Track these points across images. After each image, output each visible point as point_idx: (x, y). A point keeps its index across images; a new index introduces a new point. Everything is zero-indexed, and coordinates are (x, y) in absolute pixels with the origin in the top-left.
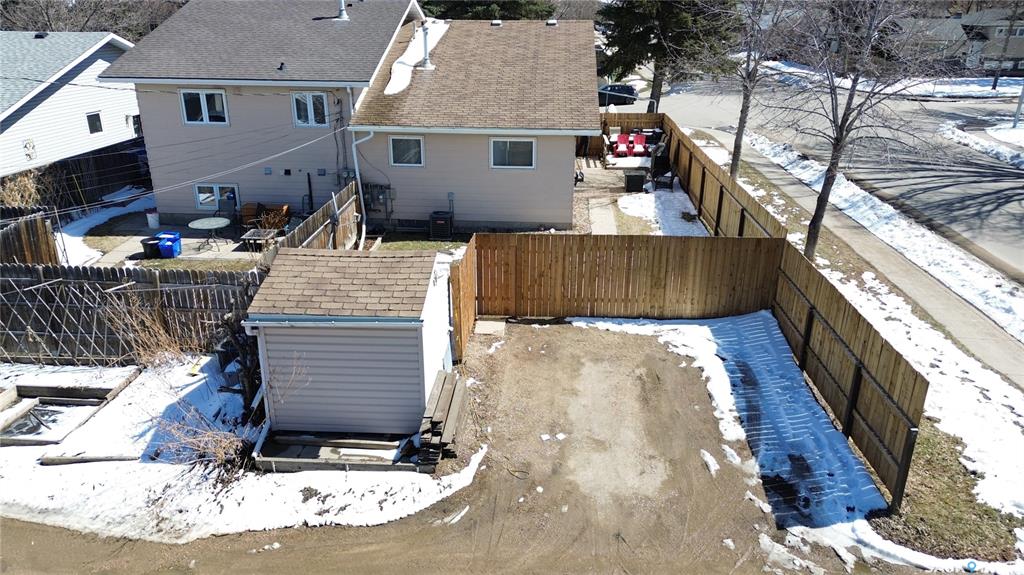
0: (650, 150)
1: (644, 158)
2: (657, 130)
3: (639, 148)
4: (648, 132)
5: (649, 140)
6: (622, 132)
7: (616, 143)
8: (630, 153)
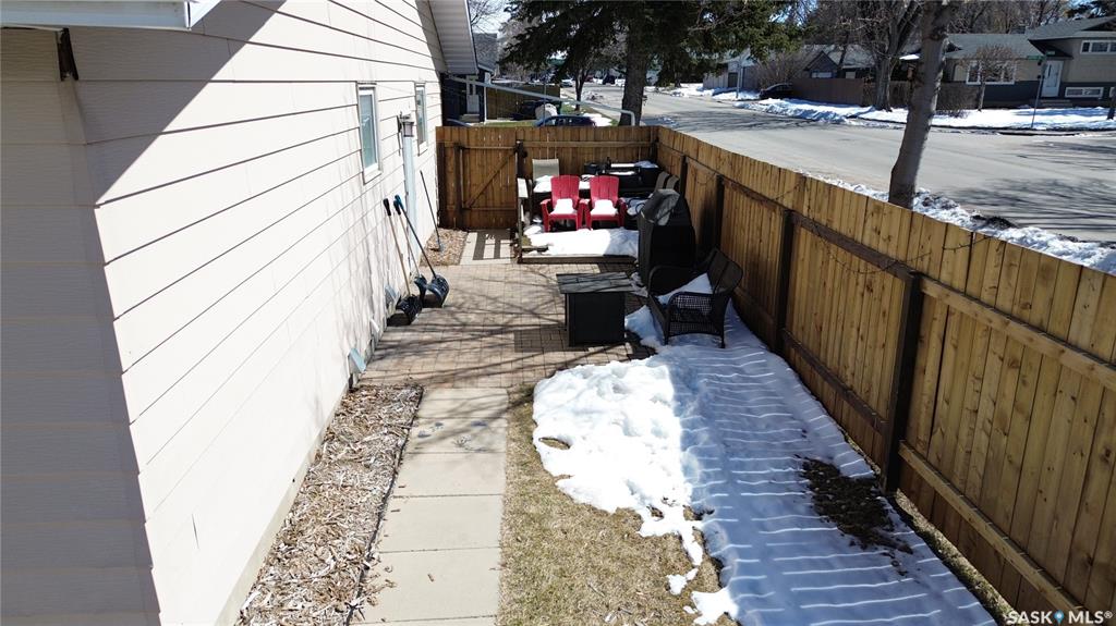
0: (631, 211)
1: (619, 233)
2: (646, 165)
3: (604, 207)
4: (624, 168)
5: (627, 188)
6: (563, 170)
7: (547, 195)
8: (584, 219)
